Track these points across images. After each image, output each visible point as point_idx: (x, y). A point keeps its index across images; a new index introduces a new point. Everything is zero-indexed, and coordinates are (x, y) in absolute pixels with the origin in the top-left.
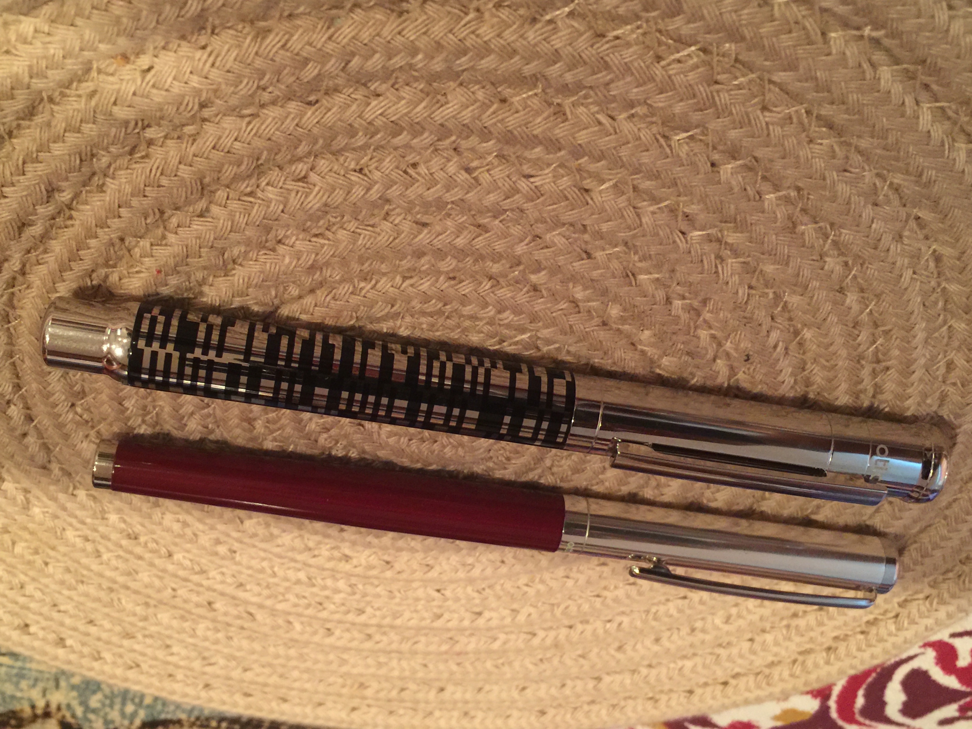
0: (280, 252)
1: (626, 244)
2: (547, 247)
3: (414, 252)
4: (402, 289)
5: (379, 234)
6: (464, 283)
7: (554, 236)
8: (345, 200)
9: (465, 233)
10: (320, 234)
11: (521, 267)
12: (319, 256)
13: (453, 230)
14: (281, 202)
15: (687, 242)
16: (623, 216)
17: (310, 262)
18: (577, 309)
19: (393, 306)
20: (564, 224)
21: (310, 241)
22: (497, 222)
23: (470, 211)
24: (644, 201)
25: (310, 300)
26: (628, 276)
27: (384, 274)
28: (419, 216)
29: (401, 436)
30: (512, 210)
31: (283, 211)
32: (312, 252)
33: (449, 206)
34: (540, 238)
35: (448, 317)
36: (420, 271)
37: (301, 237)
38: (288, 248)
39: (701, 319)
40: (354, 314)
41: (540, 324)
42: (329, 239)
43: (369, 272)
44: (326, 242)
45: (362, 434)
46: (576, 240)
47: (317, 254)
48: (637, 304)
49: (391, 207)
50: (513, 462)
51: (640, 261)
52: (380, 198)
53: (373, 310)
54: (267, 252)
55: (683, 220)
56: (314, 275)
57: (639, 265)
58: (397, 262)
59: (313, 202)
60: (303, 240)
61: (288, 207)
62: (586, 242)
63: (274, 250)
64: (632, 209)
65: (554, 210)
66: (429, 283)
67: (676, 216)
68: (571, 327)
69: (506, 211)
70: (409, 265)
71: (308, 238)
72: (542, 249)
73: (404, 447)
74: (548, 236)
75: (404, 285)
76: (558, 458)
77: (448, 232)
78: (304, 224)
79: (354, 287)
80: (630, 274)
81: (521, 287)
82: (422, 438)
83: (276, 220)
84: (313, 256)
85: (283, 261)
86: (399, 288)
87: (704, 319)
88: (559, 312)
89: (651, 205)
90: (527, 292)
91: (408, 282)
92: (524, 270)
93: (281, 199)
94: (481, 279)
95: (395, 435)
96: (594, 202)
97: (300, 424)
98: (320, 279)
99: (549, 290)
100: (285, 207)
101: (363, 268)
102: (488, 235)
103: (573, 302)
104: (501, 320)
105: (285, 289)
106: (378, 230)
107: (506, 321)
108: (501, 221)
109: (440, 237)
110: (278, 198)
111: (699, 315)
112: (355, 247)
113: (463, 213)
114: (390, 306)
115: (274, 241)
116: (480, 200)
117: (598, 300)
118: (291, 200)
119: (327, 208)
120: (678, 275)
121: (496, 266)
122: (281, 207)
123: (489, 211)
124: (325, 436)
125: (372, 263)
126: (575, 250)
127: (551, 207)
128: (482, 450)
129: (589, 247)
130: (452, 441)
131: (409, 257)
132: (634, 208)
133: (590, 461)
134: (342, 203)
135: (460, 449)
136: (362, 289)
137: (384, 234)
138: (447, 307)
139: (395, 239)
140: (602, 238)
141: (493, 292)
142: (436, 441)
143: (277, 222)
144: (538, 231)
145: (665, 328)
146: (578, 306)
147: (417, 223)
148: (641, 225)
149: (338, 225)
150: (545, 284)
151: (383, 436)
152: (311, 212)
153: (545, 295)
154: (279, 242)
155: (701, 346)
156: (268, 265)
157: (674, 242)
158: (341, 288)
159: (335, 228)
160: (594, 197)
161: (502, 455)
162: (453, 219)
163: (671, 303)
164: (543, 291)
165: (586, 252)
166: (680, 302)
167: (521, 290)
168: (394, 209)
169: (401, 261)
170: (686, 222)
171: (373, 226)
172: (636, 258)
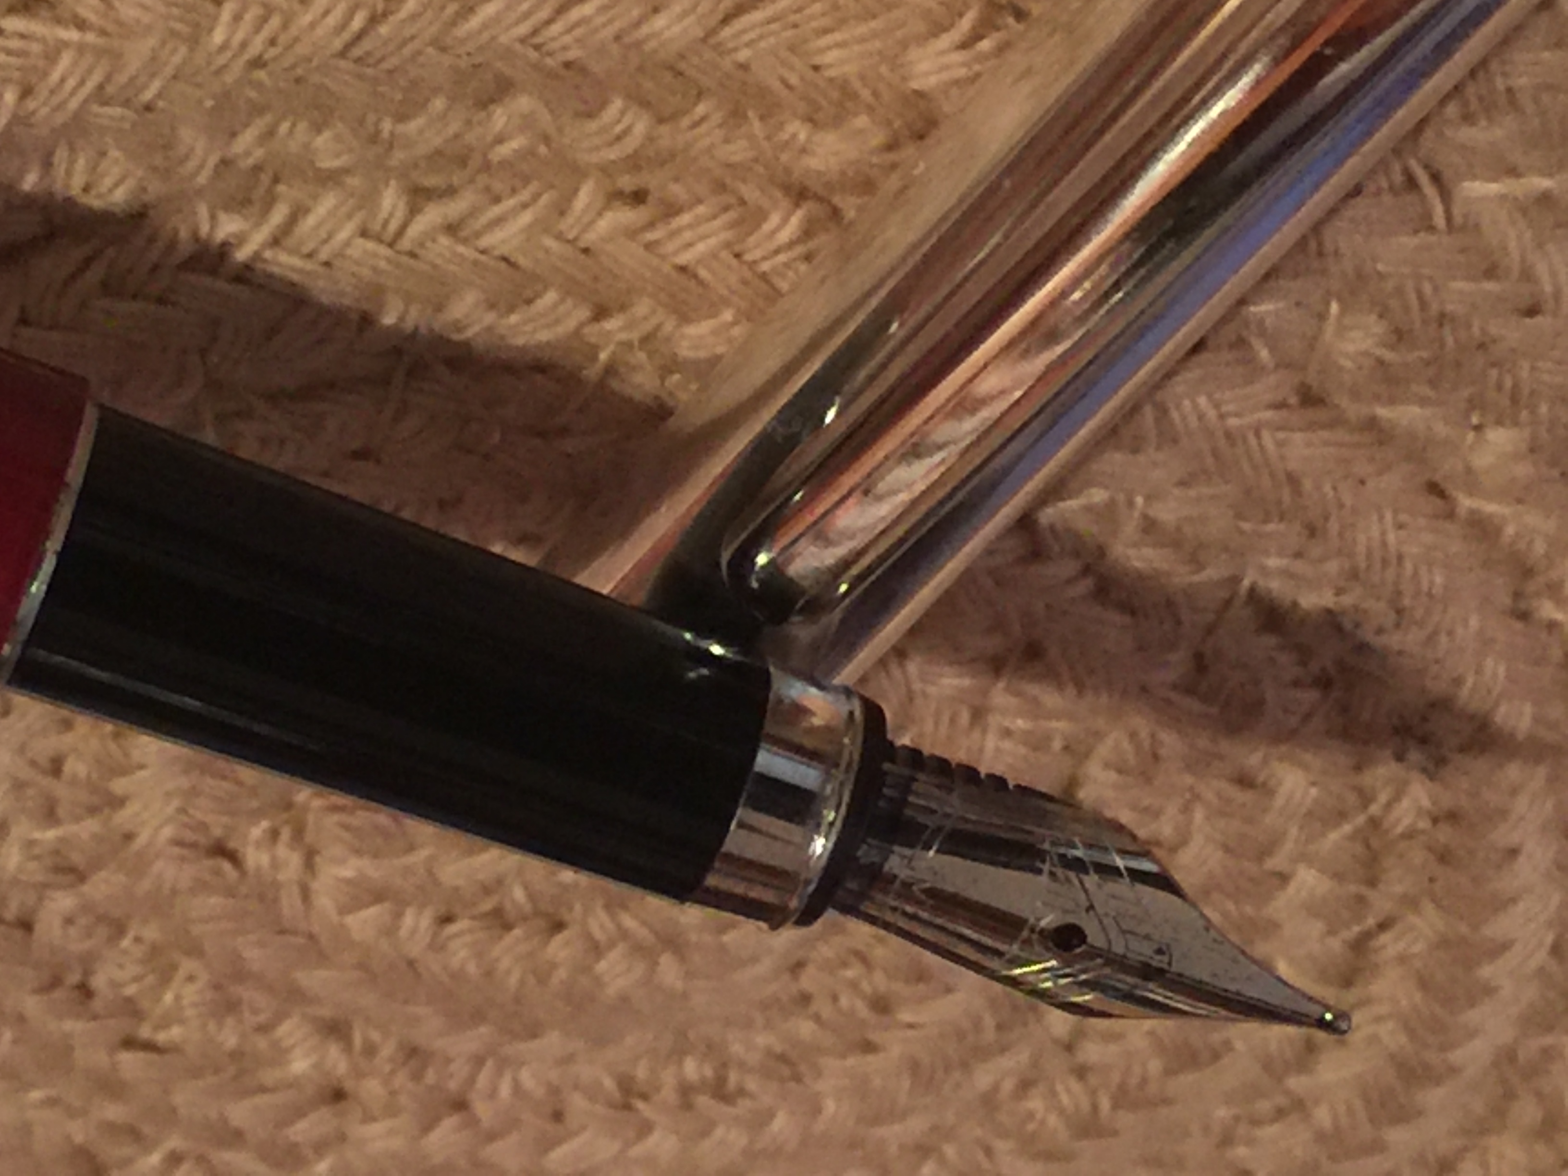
4: (405, 244)
6: (684, 219)
12: (38, 100)
26: (1413, 184)
27: (328, 179)
29: (402, 903)
36: (487, 167)
42: (79, 23)
43: (257, 169)
44: (70, 34)
45: (230, 892)
47: (27, 91)
48: (1458, 309)
50: (906, 1016)
51: (1468, 118)
57: (1463, 134)
58: (387, 126)
66: (526, 217)
70: (437, 137)
73: (415, 950)
75: (416, 229)
80: (1423, 178)
84: (10, 99)
86: (391, 245)
91: (434, 214)
94: (759, 200)
95: (378, 896)
101: (231, 151)
112: (198, 61)
117: (1281, 294)
121: (825, 140)
124: (64, 901)
125: (271, 130)
130: (628, 922)
135: (666, 959)
138: (611, 324)
139: (374, 21)
142: (558, 926)
151: (325, 903)
161: (854, 985)
169: (401, 118)
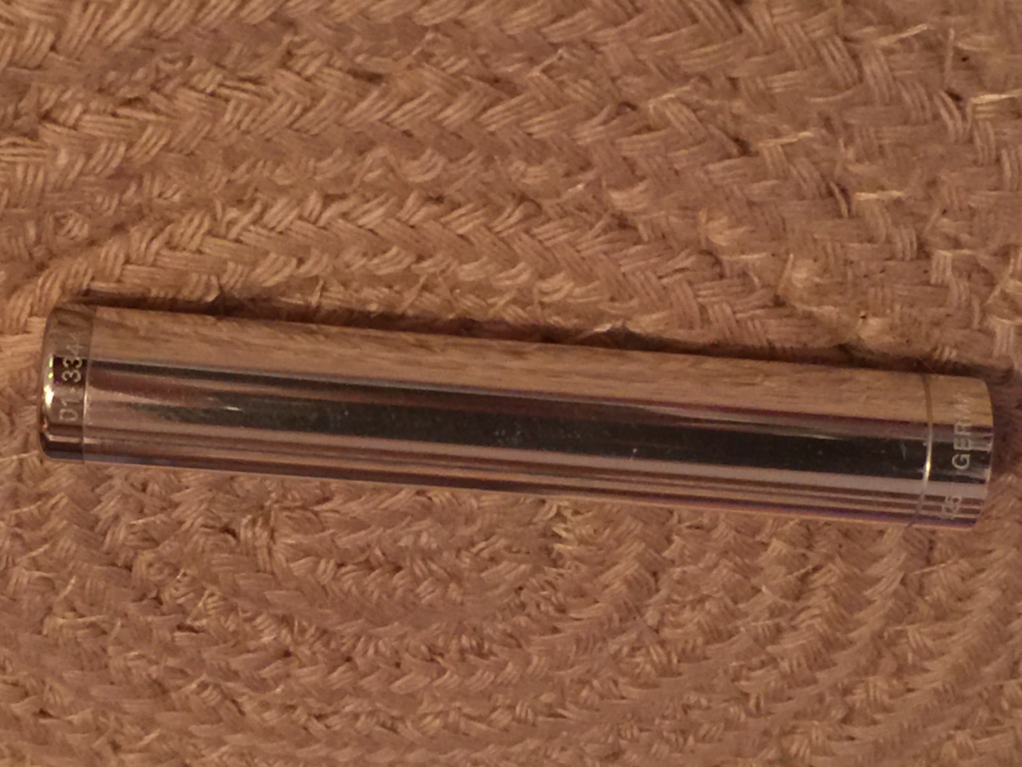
0: (48, 141)
1: (827, 122)
2: (649, 129)
3: (349, 142)
4: (322, 222)
5: (270, 100)
6: (462, 211)
7: (665, 103)
8: (194, 22)
9: (465, 96)
10: (137, 99)
11: (590, 175)
12: (136, 149)
13: (437, 89)
14: (47, 26)
15: (964, 118)
16: (820, 59)
17: (114, 164)
18: (717, 270)
19: (301, 262)
20: (686, 78)
21: (114, 115)
22: (536, 72)
23: (475, 46)
24: (869, 23)
25: (114, 249)
26: (831, 194)
27: (282, 190)
28: (360, 59)
29: (319, 557)
30: (570, 45)
31: (53, 48)
32: (118, 141)
33: (429, 36)
34: (634, 108)
35: (425, 288)
36: (362, 184)
37: (93, 105)
38: (65, 131)
39: (997, 292)
40: (214, 280)
41: (634, 303)
42: (156, 111)
43: (246, 185)
44: (152, 117)
45: (232, 551)
46: (714, 113)
47: (130, 145)
48: (854, 258)
49: (297, 39)
50: (573, 615)
51: (859, 160)
52: (273, 18)
53: (259, 270)
54: (19, 140)
55: (954, 68)
56: (123, 192)
57: (856, 169)
58: (312, 163)
59: (122, 27)
60: (98, 112)
61: (66, 37)
62: (736, 118)
63: (33, 135)
64: (840, 43)
65: (664, 45)
66: (382, 210)
67: (941, 60)
68: (703, 308)
69: (555, 46)
70: (339, 169)
71: (110, 108)
72: (638, 132)
73: (325, 580)
74: (651, 105)
75: (327, 214)
76: (675, 607)
77: (427, 95)
78: (102, 77)
79: (214, 218)
80: (836, 190)
81: (590, 218)
82: (367, 561)
83: (39, 67)
84: (122, 149)
85: (55, 158)
86: (315, 223)
87: (1003, 292)
88: (679, 276)
89: (884, 34)
90: (605, 231)
91: (335, 209)
92: (597, 182)
93: (50, 19)
94: (501, 201)
95: (307, 553)
96: (756, 28)
97: (92, 528)
98: (136, 201)
99: (652, 226)
100: (58, 36)
101: (233, 176)
102: (514, 101)
103: (710, 253)
104: (546, 294)
105: (59, 223)
106: (268, 89)
107: (556, 297)
108: (544, 71)
109: (408, 106)
110: (43, 18)
111: (991, 284)
112: (217, 130)
113: (459, 53)
114: (294, 262)
115: (34, 117)
116: (498, 23)
117: (764, 250)
118: (73, 21)
119: (153, 41)
120: (944, 191)
121: (534, 170)
122: (50, 38)
123: (519, 47)
124: (148, 556)
125: (254, 166)
126: (712, 136)
127: (656, 39)
128: (502, 589)
129: (744, 130)
131: (339, 151)
132: (846, 40)
133: (746, 614)
134: (186, 28)
135: (453, 586)
136: (232, 223)
137: (280, 99)
138: (425, 264)
139: (306, 110)
140: (773, 109)
141: (527, 232)
142: (398, 569)
143: (37, 72)
144: (630, 93)
145: (915, 312)
146: (718, 262)
147: (355, 74)
148: (861, 79)
149: (177, 80)
150: (645, 212)
151: (280, 556)
152: (117, 49)
153: (645, 237)
154: (46, 117)
155: (996, 353)
156: (20, 170)
157: (936, 117)
158: (185, 221)
159: (169, 87)
160: (756, 16)
161: (548, 599)
162: (437, 64)
163: (928, 256)
164: (641, 227)
165: (737, 140)
166: (948, 254)
167: (592, 226)
168: (305, 42)
169: (319, 159)
170: (963, 74)
171: (255, 81)
172: (851, 154)
